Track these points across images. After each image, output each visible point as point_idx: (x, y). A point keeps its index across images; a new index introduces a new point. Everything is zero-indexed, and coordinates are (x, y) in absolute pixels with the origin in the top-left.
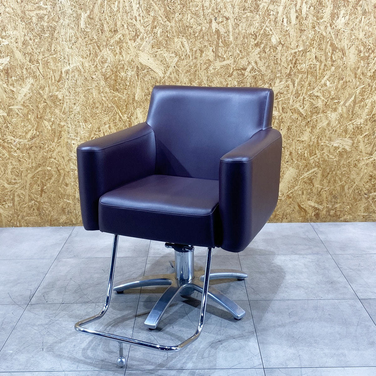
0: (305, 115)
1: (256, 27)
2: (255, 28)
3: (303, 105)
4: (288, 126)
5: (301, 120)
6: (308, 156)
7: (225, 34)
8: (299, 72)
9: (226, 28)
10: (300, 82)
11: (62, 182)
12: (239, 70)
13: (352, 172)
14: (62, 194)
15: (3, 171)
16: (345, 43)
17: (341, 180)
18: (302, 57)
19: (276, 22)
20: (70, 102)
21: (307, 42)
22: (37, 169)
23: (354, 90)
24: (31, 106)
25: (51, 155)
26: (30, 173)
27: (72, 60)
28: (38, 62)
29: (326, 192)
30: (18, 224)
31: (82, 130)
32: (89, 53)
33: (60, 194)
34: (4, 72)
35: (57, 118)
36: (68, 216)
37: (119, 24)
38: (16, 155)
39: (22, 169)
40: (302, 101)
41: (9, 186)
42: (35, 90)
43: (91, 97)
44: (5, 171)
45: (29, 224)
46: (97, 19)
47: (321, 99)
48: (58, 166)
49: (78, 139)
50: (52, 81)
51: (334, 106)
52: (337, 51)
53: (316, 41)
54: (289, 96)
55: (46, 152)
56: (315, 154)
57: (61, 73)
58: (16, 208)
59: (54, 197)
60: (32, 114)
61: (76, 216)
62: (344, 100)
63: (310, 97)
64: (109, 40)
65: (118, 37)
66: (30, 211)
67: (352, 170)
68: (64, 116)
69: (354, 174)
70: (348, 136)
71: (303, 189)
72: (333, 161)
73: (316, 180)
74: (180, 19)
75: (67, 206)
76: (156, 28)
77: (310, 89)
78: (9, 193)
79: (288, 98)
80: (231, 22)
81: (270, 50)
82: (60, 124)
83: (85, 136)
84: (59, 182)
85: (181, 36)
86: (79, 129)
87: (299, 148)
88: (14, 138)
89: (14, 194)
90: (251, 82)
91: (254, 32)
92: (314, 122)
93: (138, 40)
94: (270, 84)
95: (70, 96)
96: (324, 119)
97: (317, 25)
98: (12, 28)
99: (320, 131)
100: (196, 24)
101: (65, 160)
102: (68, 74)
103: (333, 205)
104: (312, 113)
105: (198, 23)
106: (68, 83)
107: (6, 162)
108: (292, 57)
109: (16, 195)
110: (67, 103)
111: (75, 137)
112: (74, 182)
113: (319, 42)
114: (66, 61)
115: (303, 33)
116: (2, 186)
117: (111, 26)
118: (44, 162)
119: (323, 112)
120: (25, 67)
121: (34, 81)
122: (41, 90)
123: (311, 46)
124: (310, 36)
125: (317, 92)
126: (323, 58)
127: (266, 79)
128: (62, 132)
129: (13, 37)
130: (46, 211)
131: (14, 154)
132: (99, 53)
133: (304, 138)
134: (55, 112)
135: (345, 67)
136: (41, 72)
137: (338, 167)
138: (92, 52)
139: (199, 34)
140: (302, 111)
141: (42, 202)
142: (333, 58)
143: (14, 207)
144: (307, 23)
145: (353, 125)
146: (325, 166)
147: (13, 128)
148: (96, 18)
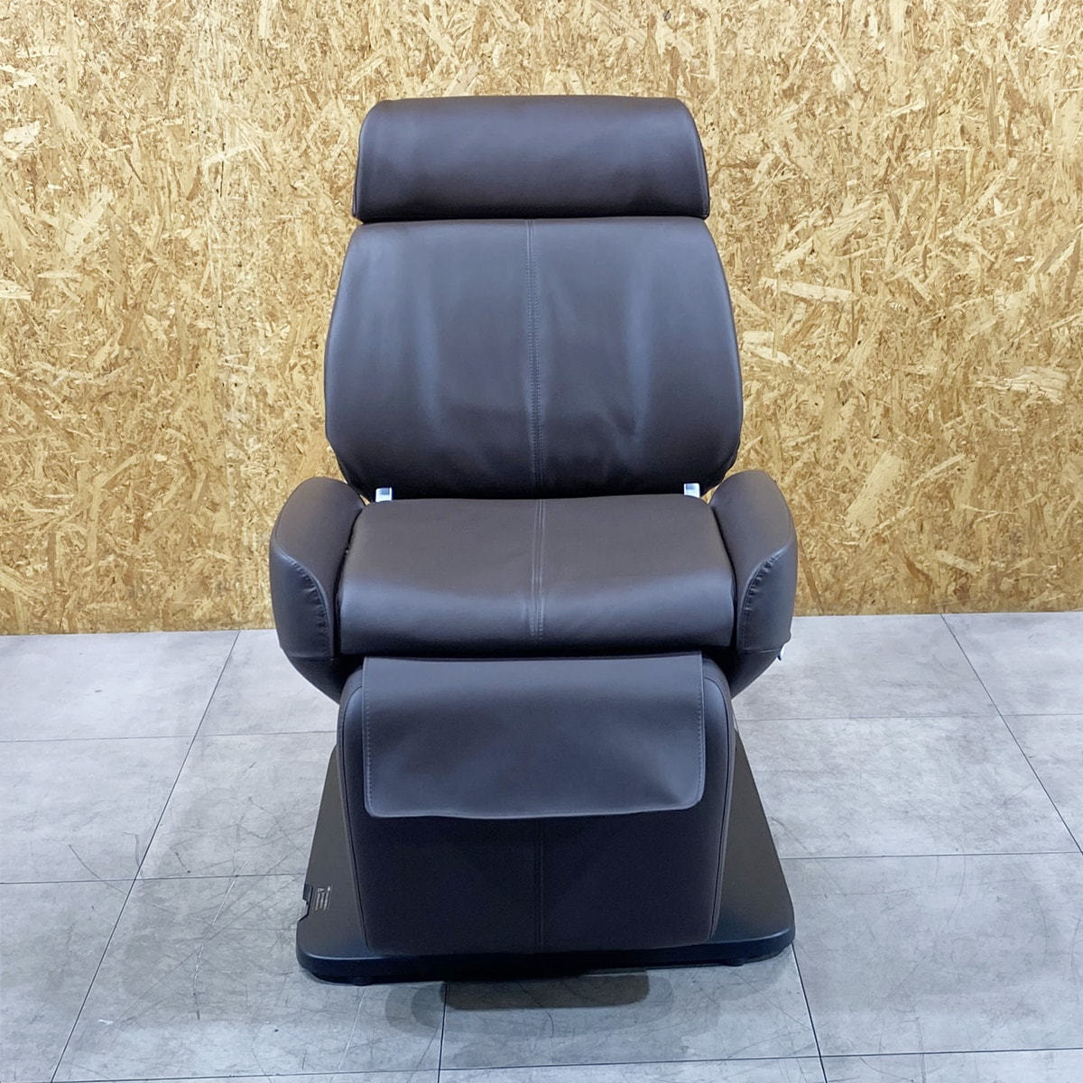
0: (931, 301)
1: (788, 42)
2: (783, 45)
3: (925, 272)
4: (881, 333)
5: (917, 314)
6: (935, 420)
7: (694, 60)
8: (913, 173)
9: (699, 42)
10: (915, 202)
11: (200, 497)
12: (735, 166)
13: (1066, 467)
14: (200, 534)
15: (20, 467)
16: (1051, 86)
17: (1032, 488)
18: (923, 131)
19: (848, 27)
20: (226, 259)
21: (938, 85)
22: (124, 460)
23: (1074, 228)
24: (105, 273)
25: (167, 418)
26: (101, 472)
27: (232, 134)
28: (127, 141)
29: (988, 526)
30: (65, 626)
31: (263, 343)
32: (283, 113)
33: (195, 533)
34: (22, 169)
35: (186, 307)
36: (218, 599)
37: (375, 26)
38: (58, 417)
39: (78, 459)
40: (921, 257)
41: (39, 510)
42: (117, 222)
43: (289, 245)
44: (24, 464)
45: (99, 625)
46: (309, 13)
47: (975, 252)
48: (189, 452)
49: (251, 369)
50: (169, 197)
51: (1014, 275)
52: (1026, 111)
53: (965, 84)
54: (883, 243)
55: (152, 408)
56: (959, 414)
57: (199, 172)
58: (58, 576)
59: (176, 545)
60: (107, 295)
61: (243, 601)
62: (1043, 256)
63: (946, 246)
64: (345, 75)
65: (374, 68)
66: (101, 587)
67: (1066, 461)
68: (206, 302)
69: (1071, 471)
70: (1054, 361)
71: (921, 515)
72: (1010, 434)
73: (960, 491)
74: (560, 16)
75: (217, 569)
76: (487, 41)
77: (944, 225)
78: (37, 533)
79: (881, 249)
80: (712, 26)
81: (827, 107)
82: (194, 326)
83: (271, 360)
84: (193, 500)
85: (564, 68)
86: (252, 341)
87: (912, 395)
88: (53, 368)
89: (52, 536)
90: (772, 202)
91: (780, 54)
92: (957, 319)
93: (433, 76)
94: (828, 208)
95: (224, 240)
96: (984, 314)
97: (967, 34)
98: (47, 38)
99: (973, 346)
100: (608, 29)
101: (209, 433)
102: (219, 177)
103: (1008, 564)
104: (951, 296)
105: (614, 26)
106: (218, 202)
107: (29, 438)
108: (893, 128)
109: (58, 538)
110: (216, 261)
111: (239, 363)
112: (235, 498)
113: (974, 85)
114: (215, 137)
115: (927, 60)
116: (16, 512)
117: (351, 33)
118: (145, 439)
119: (983, 290)
120: (87, 155)
121: (114, 196)
122: (136, 223)
123: (950, 98)
124: (948, 68)
125: (965, 232)
126: (985, 131)
127: (815, 193)
128: (201, 349)
129: (49, 64)
130: (152, 587)
131: (53, 417)
132: (313, 113)
133: (927, 367)
134: (179, 291)
135: (1047, 160)
136: (136, 170)
137: (1023, 451)
138: (293, 111)
139: (617, 59)
140: (920, 288)
141: (139, 557)
142: (1015, 132)
143: (53, 572)
144: (938, 29)
145: (1069, 329)
146: (987, 449)
147: (51, 338)
148: (305, 9)
